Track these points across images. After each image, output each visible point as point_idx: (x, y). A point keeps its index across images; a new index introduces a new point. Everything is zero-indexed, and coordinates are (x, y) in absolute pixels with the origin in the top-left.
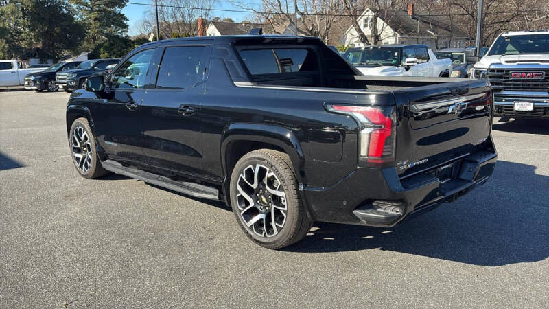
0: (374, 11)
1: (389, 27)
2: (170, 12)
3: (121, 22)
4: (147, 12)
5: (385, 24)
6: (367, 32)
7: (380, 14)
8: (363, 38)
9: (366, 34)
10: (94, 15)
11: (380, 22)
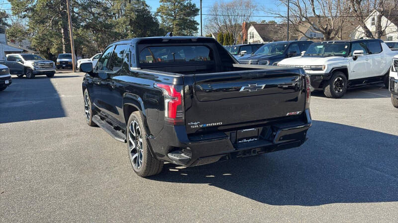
0: (379, 11)
1: (392, 24)
2: (222, 18)
3: (193, 26)
4: (206, 19)
5: (389, 22)
6: (372, 29)
7: (383, 13)
8: (368, 33)
9: (371, 30)
10: (176, 22)
11: (384, 20)
